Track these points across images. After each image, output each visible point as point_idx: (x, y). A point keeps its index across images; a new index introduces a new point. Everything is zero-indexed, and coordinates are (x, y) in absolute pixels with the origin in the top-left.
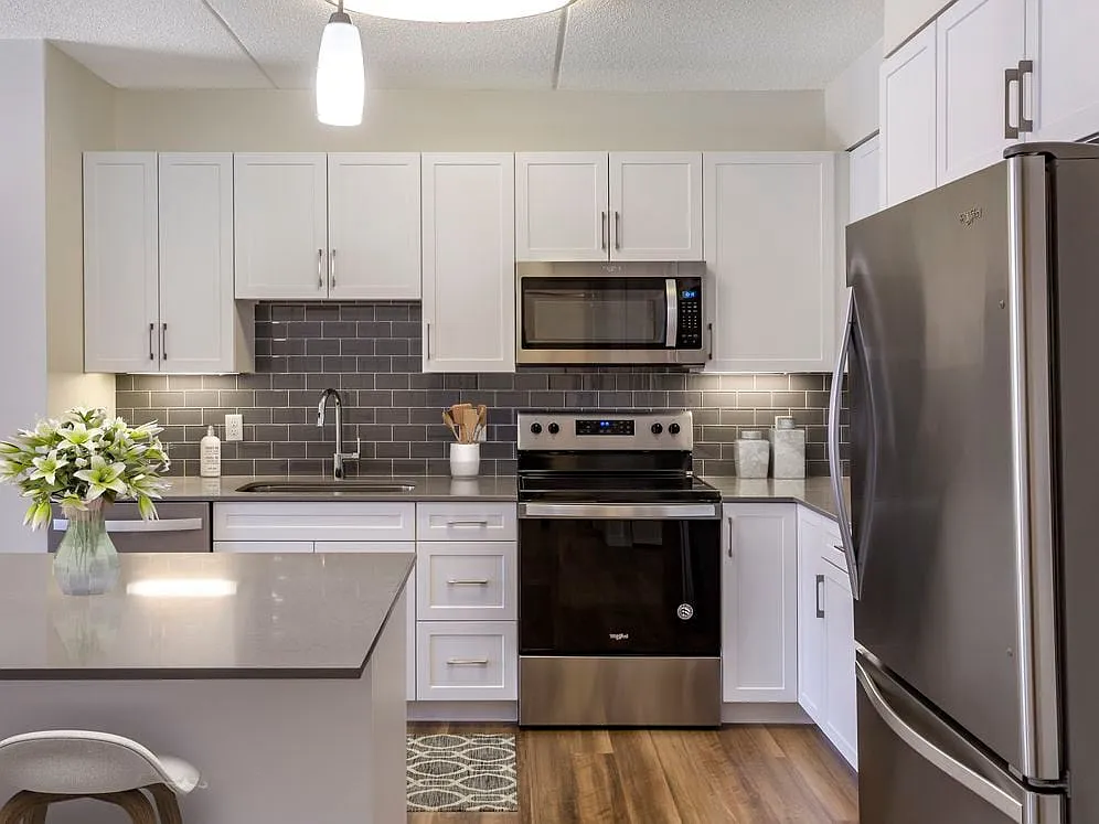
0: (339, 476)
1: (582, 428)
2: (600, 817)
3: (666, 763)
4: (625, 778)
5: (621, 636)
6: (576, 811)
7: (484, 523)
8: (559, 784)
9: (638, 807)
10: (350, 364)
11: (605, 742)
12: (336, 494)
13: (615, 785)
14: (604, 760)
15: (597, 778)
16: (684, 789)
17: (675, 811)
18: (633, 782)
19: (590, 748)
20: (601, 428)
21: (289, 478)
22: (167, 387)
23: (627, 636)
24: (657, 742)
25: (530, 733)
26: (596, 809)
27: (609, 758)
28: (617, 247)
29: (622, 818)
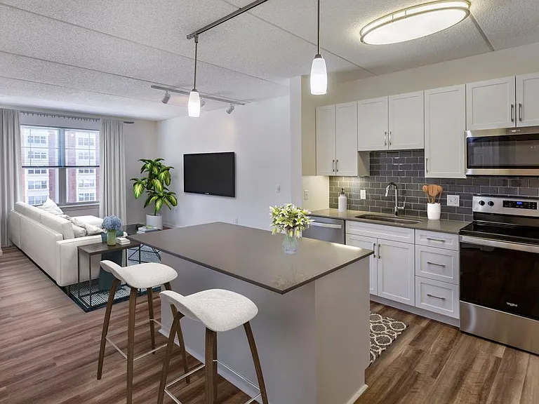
0: (396, 215)
1: (506, 204)
2: (474, 384)
3: (530, 373)
4: (500, 372)
5: (513, 305)
6: (464, 377)
7: (443, 241)
8: (464, 362)
9: (499, 388)
10: (402, 173)
11: (501, 351)
12: (396, 223)
13: (493, 374)
14: (494, 359)
15: (485, 367)
16: (532, 390)
17: (520, 398)
18: (504, 375)
19: (491, 351)
20: (518, 205)
21: (381, 214)
22: (343, 180)
23: (516, 306)
24: (531, 361)
25: (464, 335)
26: (475, 380)
27: (498, 360)
28: (520, 120)
29: (487, 389)
